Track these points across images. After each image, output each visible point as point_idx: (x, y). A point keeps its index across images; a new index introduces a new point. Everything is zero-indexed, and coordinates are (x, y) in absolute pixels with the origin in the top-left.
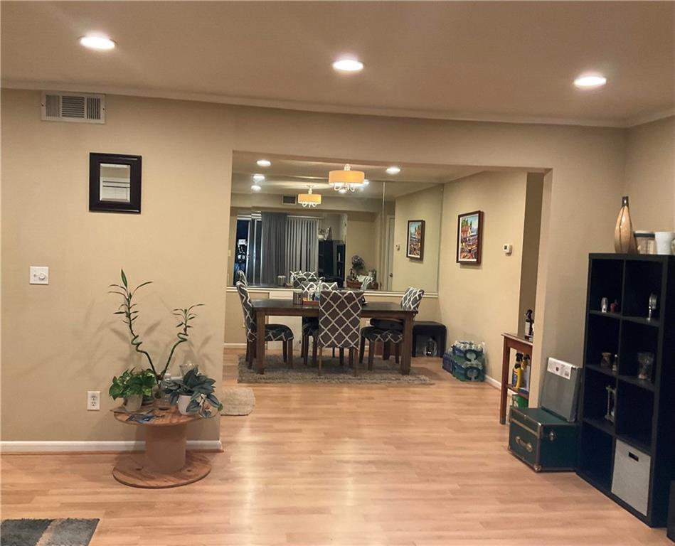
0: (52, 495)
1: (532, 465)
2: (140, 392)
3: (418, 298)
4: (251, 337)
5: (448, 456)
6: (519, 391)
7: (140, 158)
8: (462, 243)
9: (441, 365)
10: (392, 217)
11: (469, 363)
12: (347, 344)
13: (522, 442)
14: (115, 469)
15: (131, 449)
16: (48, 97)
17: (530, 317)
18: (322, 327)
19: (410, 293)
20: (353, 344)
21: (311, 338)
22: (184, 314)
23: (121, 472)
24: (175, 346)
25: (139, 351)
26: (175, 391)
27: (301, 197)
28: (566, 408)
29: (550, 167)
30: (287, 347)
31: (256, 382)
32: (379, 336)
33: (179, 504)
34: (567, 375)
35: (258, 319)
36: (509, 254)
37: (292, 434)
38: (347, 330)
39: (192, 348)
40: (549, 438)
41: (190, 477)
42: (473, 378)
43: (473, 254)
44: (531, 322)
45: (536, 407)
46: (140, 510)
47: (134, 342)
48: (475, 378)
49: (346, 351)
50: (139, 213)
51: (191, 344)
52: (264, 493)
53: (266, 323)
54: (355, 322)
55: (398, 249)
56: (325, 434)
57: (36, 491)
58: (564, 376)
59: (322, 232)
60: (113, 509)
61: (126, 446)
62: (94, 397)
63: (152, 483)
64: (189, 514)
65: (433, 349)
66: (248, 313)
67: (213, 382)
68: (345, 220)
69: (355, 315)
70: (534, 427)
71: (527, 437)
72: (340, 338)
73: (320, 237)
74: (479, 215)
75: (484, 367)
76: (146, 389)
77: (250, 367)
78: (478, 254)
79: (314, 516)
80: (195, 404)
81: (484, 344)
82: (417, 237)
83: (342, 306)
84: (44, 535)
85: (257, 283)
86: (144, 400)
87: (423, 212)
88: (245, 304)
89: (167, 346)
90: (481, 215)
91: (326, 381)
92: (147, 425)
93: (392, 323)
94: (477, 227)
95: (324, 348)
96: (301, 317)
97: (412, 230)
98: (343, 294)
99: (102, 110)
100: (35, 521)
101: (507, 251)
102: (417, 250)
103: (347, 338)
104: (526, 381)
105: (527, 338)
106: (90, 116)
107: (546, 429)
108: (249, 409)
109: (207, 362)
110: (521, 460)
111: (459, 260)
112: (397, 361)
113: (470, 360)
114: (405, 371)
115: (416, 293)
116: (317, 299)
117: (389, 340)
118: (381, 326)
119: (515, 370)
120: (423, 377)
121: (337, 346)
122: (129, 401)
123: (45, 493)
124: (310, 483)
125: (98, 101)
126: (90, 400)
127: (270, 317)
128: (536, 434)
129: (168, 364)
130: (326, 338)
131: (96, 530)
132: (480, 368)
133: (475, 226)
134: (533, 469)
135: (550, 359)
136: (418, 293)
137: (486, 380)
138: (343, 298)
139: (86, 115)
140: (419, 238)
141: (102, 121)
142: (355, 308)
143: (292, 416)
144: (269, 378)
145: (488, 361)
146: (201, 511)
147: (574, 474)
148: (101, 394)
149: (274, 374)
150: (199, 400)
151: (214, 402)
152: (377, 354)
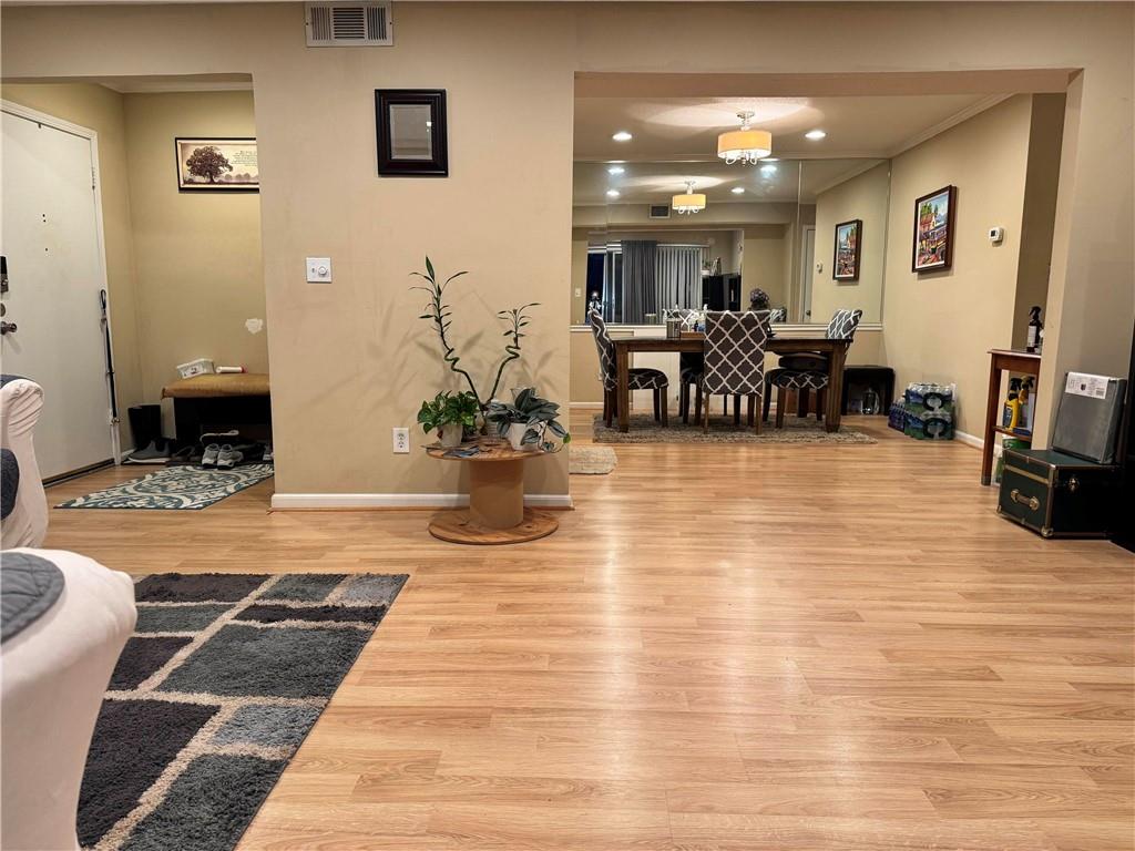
0: (348, 551)
1: (1037, 529)
2: (458, 419)
3: (853, 322)
4: (609, 384)
5: (903, 519)
6: (1015, 432)
7: (443, 93)
8: (921, 241)
9: (888, 421)
10: (811, 227)
11: (931, 413)
12: (745, 390)
13: (1021, 498)
14: (431, 525)
15: (453, 505)
16: (314, 11)
17: (1036, 317)
18: (709, 365)
19: (840, 317)
20: (754, 388)
21: (693, 388)
22: (511, 317)
23: (439, 527)
24: (504, 364)
25: (455, 370)
26: (505, 419)
27: (676, 199)
28: (1096, 444)
29: (1080, 67)
30: (660, 399)
31: (618, 441)
32: (792, 379)
33: (515, 561)
34: (1099, 393)
35: (618, 356)
36: (999, 242)
37: (668, 494)
38: (745, 369)
39: (527, 369)
40: (1068, 487)
41: (530, 533)
42: (937, 434)
43: (939, 255)
44: (1039, 325)
45: (1045, 448)
46: (463, 566)
47: (449, 357)
48: (940, 434)
49: (744, 400)
50: (446, 175)
51: (524, 362)
52: (631, 552)
53: (630, 367)
54: (758, 358)
55: (820, 271)
56: (716, 493)
57: (329, 547)
58: (1095, 396)
59: (707, 265)
60: (426, 566)
61: (447, 500)
62: (401, 435)
63: (478, 539)
64: (529, 572)
65: (873, 404)
66: (605, 351)
67: (555, 407)
68: (742, 242)
69: (757, 347)
70: (1043, 471)
71: (1030, 488)
72: (735, 380)
73: (705, 273)
74: (950, 194)
75: (953, 416)
76: (465, 416)
77: (609, 425)
78: (948, 254)
79: (704, 578)
80: (533, 434)
81: (954, 385)
82: (850, 246)
83: (737, 334)
84: (335, 590)
85: (619, 321)
86: (465, 434)
87: (860, 207)
88: (600, 339)
89: (493, 366)
90: (952, 192)
91: (716, 439)
92: (470, 460)
93: (813, 361)
94: (946, 212)
95: (711, 396)
96: (679, 353)
97: (842, 237)
98: (739, 316)
99: (388, 25)
100: (324, 576)
101: (996, 238)
102: (849, 268)
103: (745, 380)
104: (1026, 419)
105: (1031, 350)
106: (372, 36)
107: (1064, 473)
108: (610, 467)
109: (547, 387)
110: (1019, 524)
111: (917, 267)
112: (819, 418)
113: (932, 409)
114: (833, 428)
115: (850, 315)
116: (701, 330)
117: (809, 386)
118: (796, 365)
119: (1009, 403)
120: (859, 435)
121: (730, 392)
122: (445, 433)
123: (339, 549)
124: (696, 544)
125: (383, 10)
126: (396, 440)
127: (635, 353)
128: (1046, 482)
129: (495, 389)
130: (715, 381)
131: (405, 587)
132: (948, 419)
133: (943, 210)
134: (1040, 534)
135: (1070, 374)
136: (853, 315)
137: (958, 437)
138: (739, 322)
139: (366, 32)
140: (854, 247)
141: (389, 42)
142: (757, 336)
143: (670, 475)
144: (636, 437)
145: (960, 409)
146: (544, 568)
147: (1109, 542)
148: (410, 431)
149: (644, 433)
150: (538, 429)
151: (558, 431)
152: (789, 412)
